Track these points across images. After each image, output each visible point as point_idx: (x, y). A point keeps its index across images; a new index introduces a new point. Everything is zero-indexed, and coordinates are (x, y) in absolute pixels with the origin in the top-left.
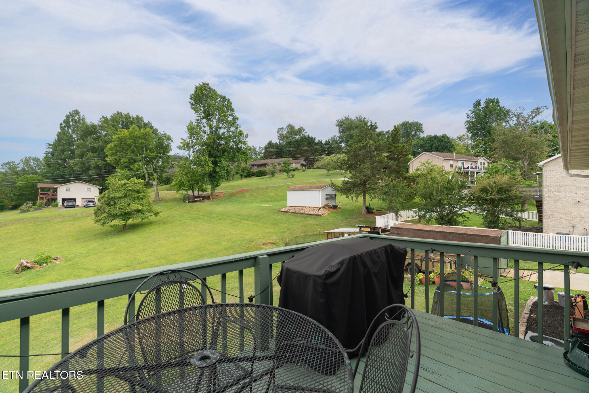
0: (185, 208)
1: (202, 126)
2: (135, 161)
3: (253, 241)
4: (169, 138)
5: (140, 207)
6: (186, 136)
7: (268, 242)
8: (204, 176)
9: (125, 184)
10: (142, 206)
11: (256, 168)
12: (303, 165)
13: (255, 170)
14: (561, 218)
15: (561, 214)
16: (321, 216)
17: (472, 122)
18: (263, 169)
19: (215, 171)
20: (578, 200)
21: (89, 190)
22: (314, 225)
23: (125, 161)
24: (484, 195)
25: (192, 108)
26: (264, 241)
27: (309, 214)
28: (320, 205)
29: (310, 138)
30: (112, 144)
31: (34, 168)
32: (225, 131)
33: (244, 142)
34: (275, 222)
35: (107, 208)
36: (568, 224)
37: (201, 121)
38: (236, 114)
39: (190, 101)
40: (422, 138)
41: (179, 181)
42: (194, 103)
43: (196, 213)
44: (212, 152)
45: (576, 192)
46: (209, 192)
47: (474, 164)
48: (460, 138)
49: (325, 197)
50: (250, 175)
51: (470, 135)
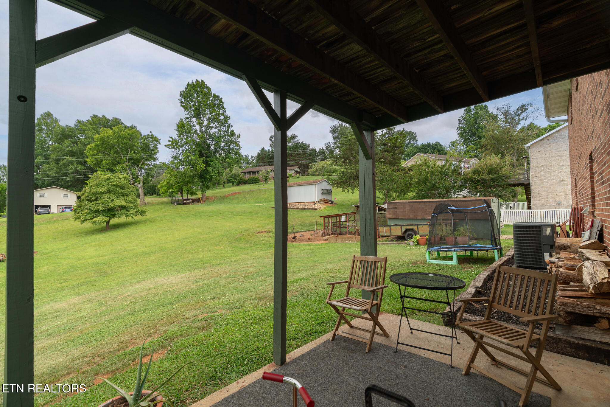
0: (173, 210)
1: (192, 124)
2: (119, 163)
3: (247, 230)
4: (156, 140)
5: (124, 203)
6: (175, 135)
7: (263, 230)
8: (193, 177)
9: (108, 179)
10: (127, 202)
11: (248, 175)
12: (297, 172)
13: (247, 177)
14: (547, 197)
15: (548, 193)
16: (317, 209)
17: (464, 128)
18: (255, 176)
19: (206, 172)
20: (562, 178)
21: (66, 196)
22: (310, 216)
23: (108, 162)
24: (476, 177)
25: (182, 106)
26: (259, 230)
27: (305, 209)
28: (316, 200)
29: (304, 145)
30: (93, 145)
31: (2, 177)
32: (216, 130)
33: (236, 142)
34: (270, 216)
35: (88, 204)
36: (554, 202)
37: (191, 119)
38: (228, 113)
39: (180, 98)
40: (416, 146)
41: (167, 183)
42: (184, 101)
43: (186, 213)
44: (202, 152)
45: (560, 171)
46: (199, 195)
47: (466, 164)
48: (453, 143)
49: (321, 192)
50: (241, 182)
51: (463, 140)
